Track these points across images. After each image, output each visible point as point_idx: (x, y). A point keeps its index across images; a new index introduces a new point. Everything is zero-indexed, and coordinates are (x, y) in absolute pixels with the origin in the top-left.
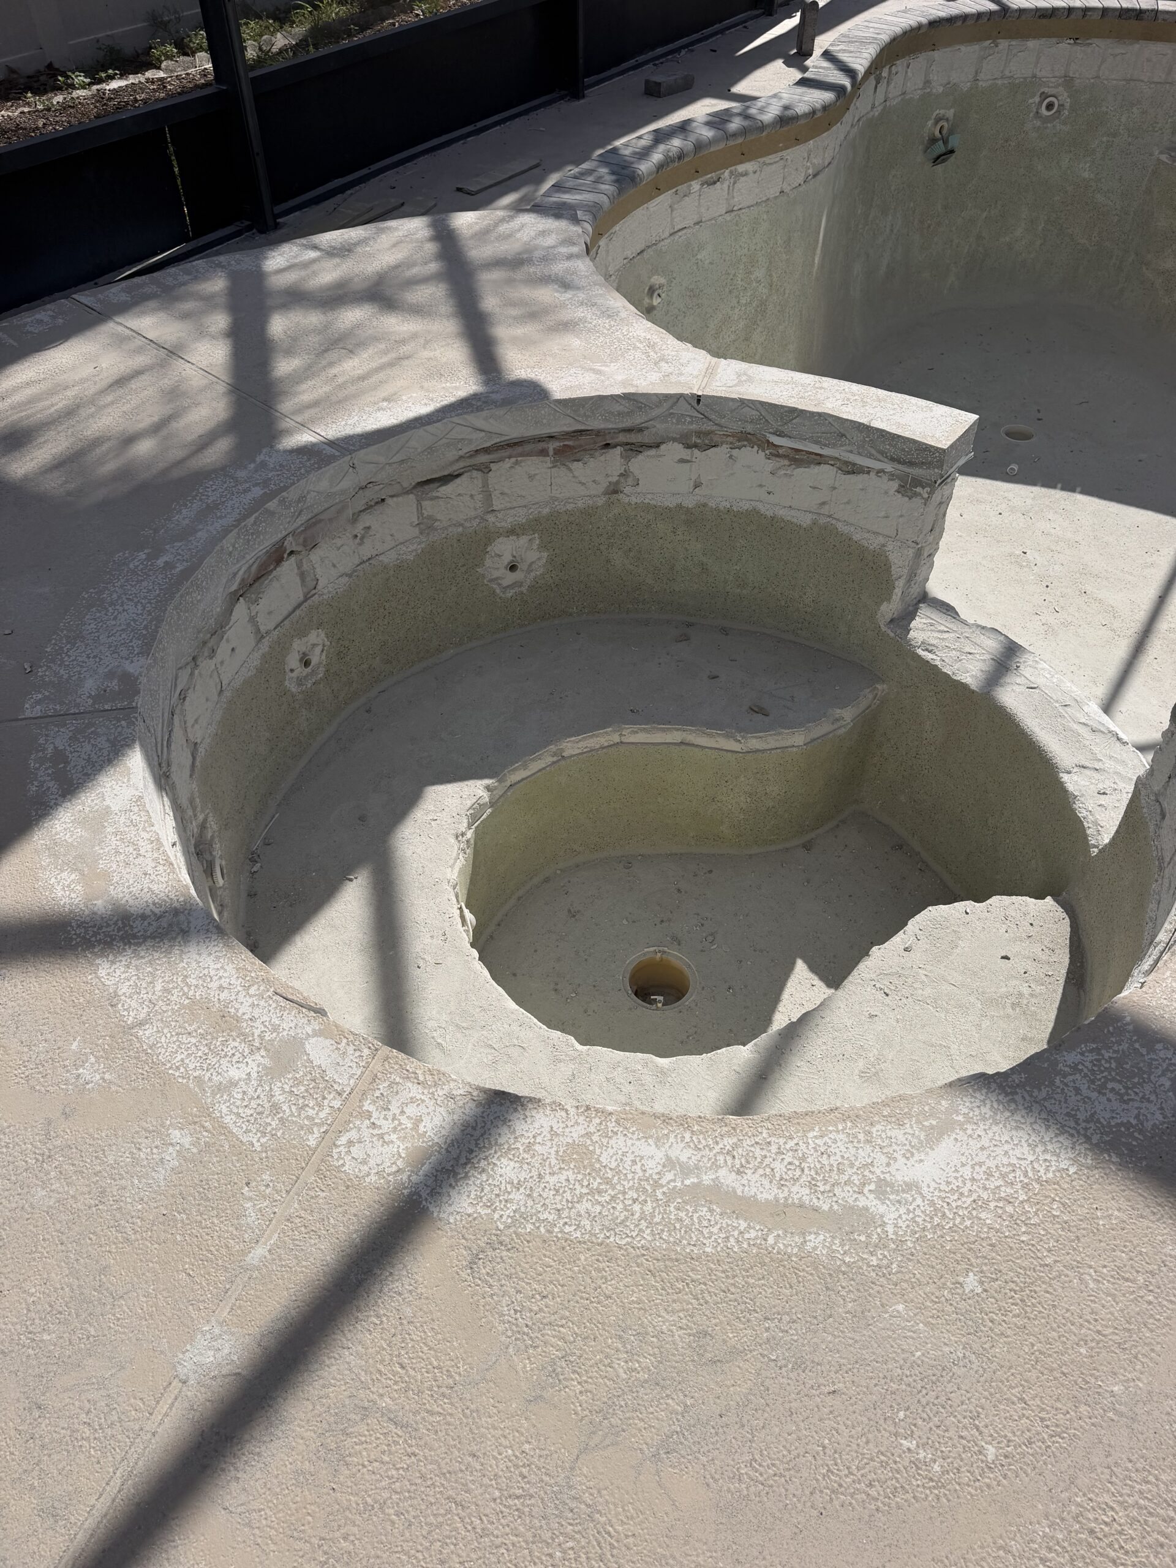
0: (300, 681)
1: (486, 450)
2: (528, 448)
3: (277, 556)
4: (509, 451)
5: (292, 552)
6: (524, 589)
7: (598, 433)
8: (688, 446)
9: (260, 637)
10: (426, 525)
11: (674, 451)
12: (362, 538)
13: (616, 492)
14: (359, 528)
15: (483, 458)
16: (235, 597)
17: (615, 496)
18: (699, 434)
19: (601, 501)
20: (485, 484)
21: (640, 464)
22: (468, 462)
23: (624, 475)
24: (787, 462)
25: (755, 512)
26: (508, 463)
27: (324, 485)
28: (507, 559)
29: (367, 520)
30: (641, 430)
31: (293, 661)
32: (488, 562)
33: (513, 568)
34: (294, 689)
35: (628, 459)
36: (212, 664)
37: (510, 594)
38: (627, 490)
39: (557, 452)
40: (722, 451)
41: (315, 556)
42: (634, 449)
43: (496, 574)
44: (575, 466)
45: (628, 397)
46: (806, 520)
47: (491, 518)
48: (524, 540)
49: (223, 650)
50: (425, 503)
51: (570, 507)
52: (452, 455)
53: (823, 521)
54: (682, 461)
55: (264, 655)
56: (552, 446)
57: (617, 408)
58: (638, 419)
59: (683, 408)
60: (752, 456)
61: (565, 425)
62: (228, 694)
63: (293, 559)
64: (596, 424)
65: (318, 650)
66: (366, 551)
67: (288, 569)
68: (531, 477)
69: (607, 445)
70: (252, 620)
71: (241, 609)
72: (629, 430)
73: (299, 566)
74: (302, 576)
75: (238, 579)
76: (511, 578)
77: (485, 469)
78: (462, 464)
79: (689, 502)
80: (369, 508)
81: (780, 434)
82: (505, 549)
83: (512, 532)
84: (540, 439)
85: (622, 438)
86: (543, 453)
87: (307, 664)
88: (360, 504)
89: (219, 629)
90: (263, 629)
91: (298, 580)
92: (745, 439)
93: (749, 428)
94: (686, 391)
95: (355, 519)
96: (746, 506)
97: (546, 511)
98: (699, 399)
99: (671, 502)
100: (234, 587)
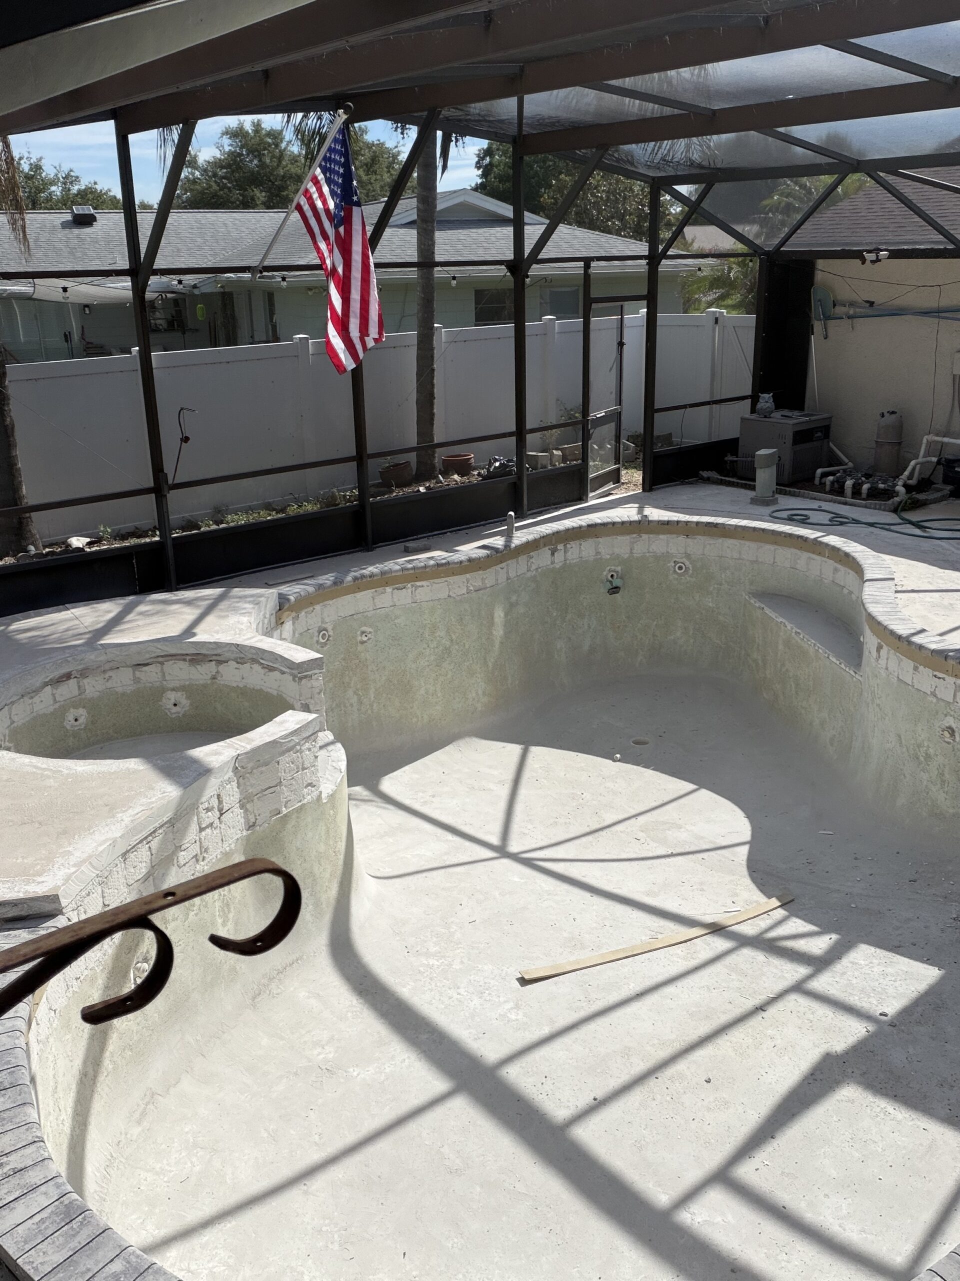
0: (72, 726)
1: (162, 656)
2: (178, 657)
3: (68, 676)
4: (170, 658)
5: (76, 677)
6: (180, 715)
7: (205, 655)
8: (238, 663)
9: (55, 701)
10: (137, 680)
11: (232, 664)
12: (108, 680)
13: (214, 678)
14: (107, 676)
15: (160, 659)
16: (46, 684)
17: (214, 681)
18: (240, 658)
19: (209, 682)
20: (162, 669)
21: (222, 668)
22: (155, 660)
23: (218, 672)
24: (267, 670)
25: (261, 690)
26: (171, 662)
27: (92, 657)
28: (173, 701)
29: (110, 673)
30: (220, 655)
31: (71, 718)
32: (164, 701)
33: (175, 705)
34: (68, 727)
35: (218, 666)
36: (30, 701)
37: (174, 716)
38: (219, 678)
39: (190, 660)
40: (247, 665)
41: (86, 681)
42: (219, 662)
43: (168, 707)
44: (198, 667)
45: (215, 643)
46: (275, 693)
47: (165, 683)
48: (179, 694)
49: (37, 699)
50: (136, 672)
51: (197, 683)
52: (147, 656)
53: (280, 693)
54: (236, 668)
55: (55, 709)
56: (188, 658)
57: (211, 646)
58: (219, 651)
59: (234, 648)
60: (256, 667)
61: (192, 651)
62: (35, 714)
63: (75, 679)
64: (204, 651)
65: (83, 717)
66: (109, 685)
67: (72, 682)
68: (181, 669)
69: (211, 661)
70: (53, 695)
71: (48, 689)
72: (216, 655)
73: (78, 683)
74: (79, 687)
75: (49, 678)
76: (174, 709)
77: (162, 663)
78: (152, 660)
79: (241, 685)
80: (111, 669)
81: (262, 659)
82: (172, 696)
83: (173, 689)
84: (183, 655)
85: (214, 658)
86: (185, 660)
87: (76, 720)
88: (107, 667)
89: (37, 691)
90: (57, 699)
91: (77, 687)
92: (254, 661)
93: (254, 657)
94: (234, 643)
95: (104, 671)
96: (258, 687)
97: (187, 683)
98: (238, 645)
99: (235, 685)
100: (47, 680)
